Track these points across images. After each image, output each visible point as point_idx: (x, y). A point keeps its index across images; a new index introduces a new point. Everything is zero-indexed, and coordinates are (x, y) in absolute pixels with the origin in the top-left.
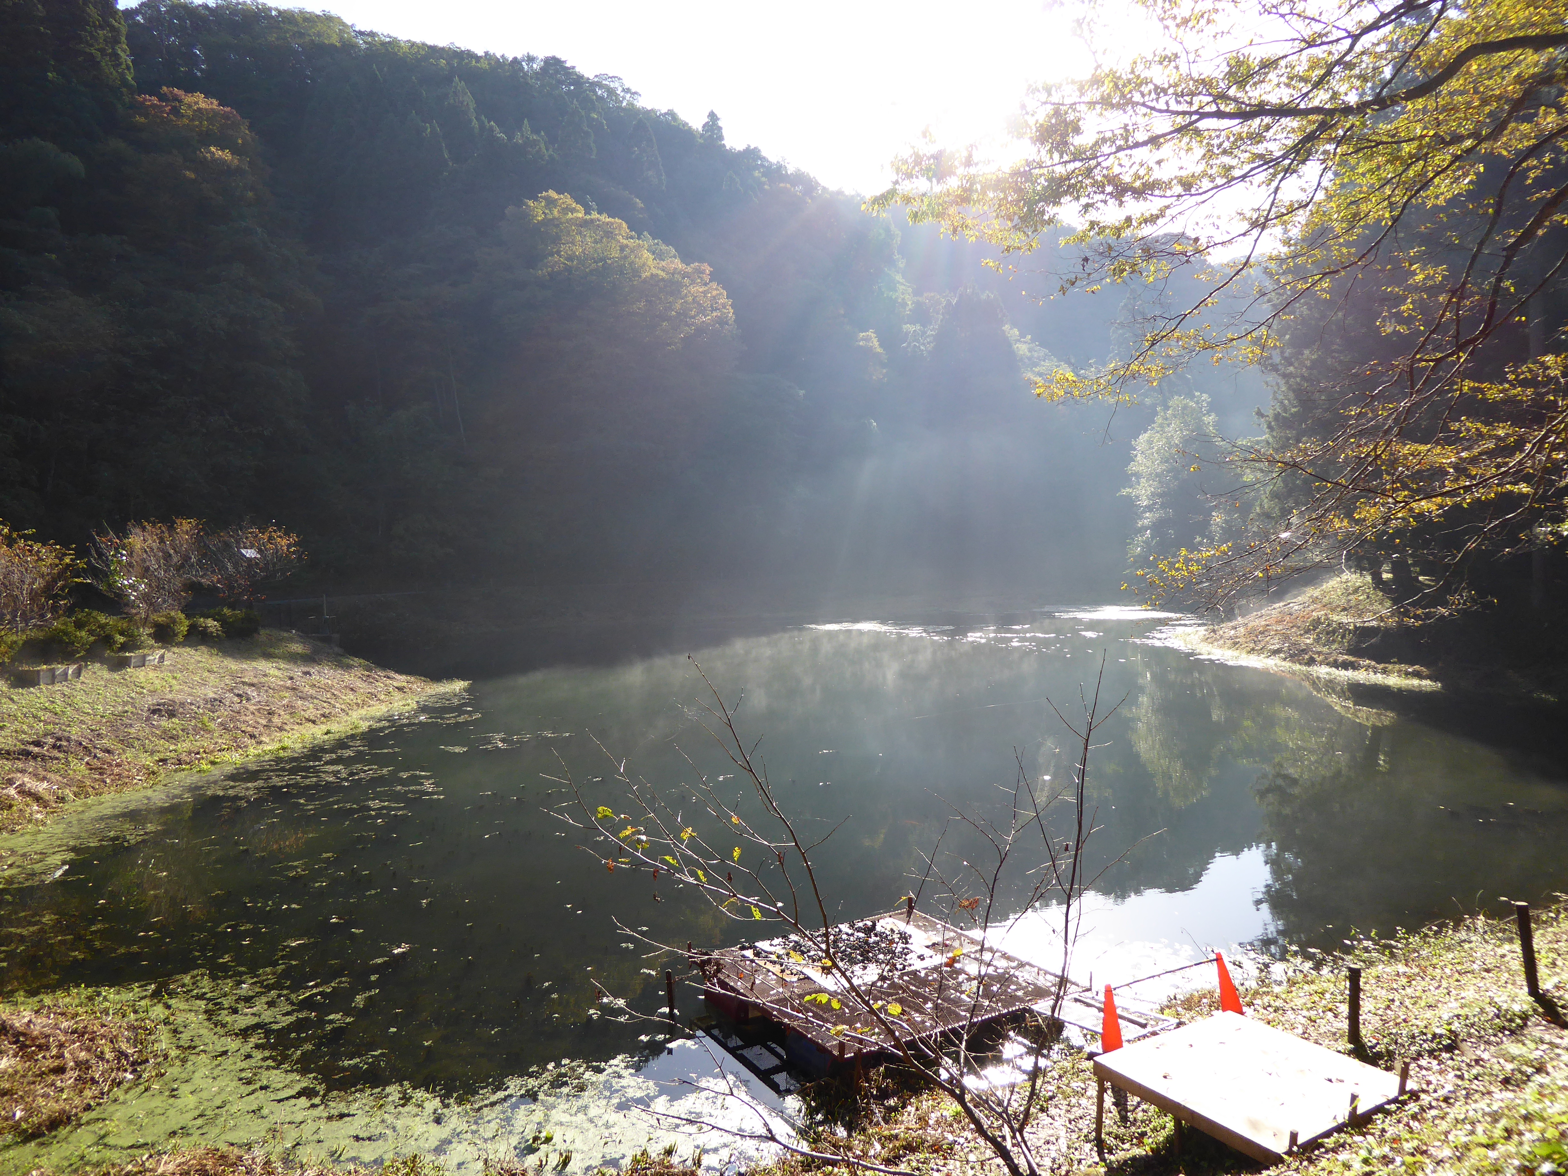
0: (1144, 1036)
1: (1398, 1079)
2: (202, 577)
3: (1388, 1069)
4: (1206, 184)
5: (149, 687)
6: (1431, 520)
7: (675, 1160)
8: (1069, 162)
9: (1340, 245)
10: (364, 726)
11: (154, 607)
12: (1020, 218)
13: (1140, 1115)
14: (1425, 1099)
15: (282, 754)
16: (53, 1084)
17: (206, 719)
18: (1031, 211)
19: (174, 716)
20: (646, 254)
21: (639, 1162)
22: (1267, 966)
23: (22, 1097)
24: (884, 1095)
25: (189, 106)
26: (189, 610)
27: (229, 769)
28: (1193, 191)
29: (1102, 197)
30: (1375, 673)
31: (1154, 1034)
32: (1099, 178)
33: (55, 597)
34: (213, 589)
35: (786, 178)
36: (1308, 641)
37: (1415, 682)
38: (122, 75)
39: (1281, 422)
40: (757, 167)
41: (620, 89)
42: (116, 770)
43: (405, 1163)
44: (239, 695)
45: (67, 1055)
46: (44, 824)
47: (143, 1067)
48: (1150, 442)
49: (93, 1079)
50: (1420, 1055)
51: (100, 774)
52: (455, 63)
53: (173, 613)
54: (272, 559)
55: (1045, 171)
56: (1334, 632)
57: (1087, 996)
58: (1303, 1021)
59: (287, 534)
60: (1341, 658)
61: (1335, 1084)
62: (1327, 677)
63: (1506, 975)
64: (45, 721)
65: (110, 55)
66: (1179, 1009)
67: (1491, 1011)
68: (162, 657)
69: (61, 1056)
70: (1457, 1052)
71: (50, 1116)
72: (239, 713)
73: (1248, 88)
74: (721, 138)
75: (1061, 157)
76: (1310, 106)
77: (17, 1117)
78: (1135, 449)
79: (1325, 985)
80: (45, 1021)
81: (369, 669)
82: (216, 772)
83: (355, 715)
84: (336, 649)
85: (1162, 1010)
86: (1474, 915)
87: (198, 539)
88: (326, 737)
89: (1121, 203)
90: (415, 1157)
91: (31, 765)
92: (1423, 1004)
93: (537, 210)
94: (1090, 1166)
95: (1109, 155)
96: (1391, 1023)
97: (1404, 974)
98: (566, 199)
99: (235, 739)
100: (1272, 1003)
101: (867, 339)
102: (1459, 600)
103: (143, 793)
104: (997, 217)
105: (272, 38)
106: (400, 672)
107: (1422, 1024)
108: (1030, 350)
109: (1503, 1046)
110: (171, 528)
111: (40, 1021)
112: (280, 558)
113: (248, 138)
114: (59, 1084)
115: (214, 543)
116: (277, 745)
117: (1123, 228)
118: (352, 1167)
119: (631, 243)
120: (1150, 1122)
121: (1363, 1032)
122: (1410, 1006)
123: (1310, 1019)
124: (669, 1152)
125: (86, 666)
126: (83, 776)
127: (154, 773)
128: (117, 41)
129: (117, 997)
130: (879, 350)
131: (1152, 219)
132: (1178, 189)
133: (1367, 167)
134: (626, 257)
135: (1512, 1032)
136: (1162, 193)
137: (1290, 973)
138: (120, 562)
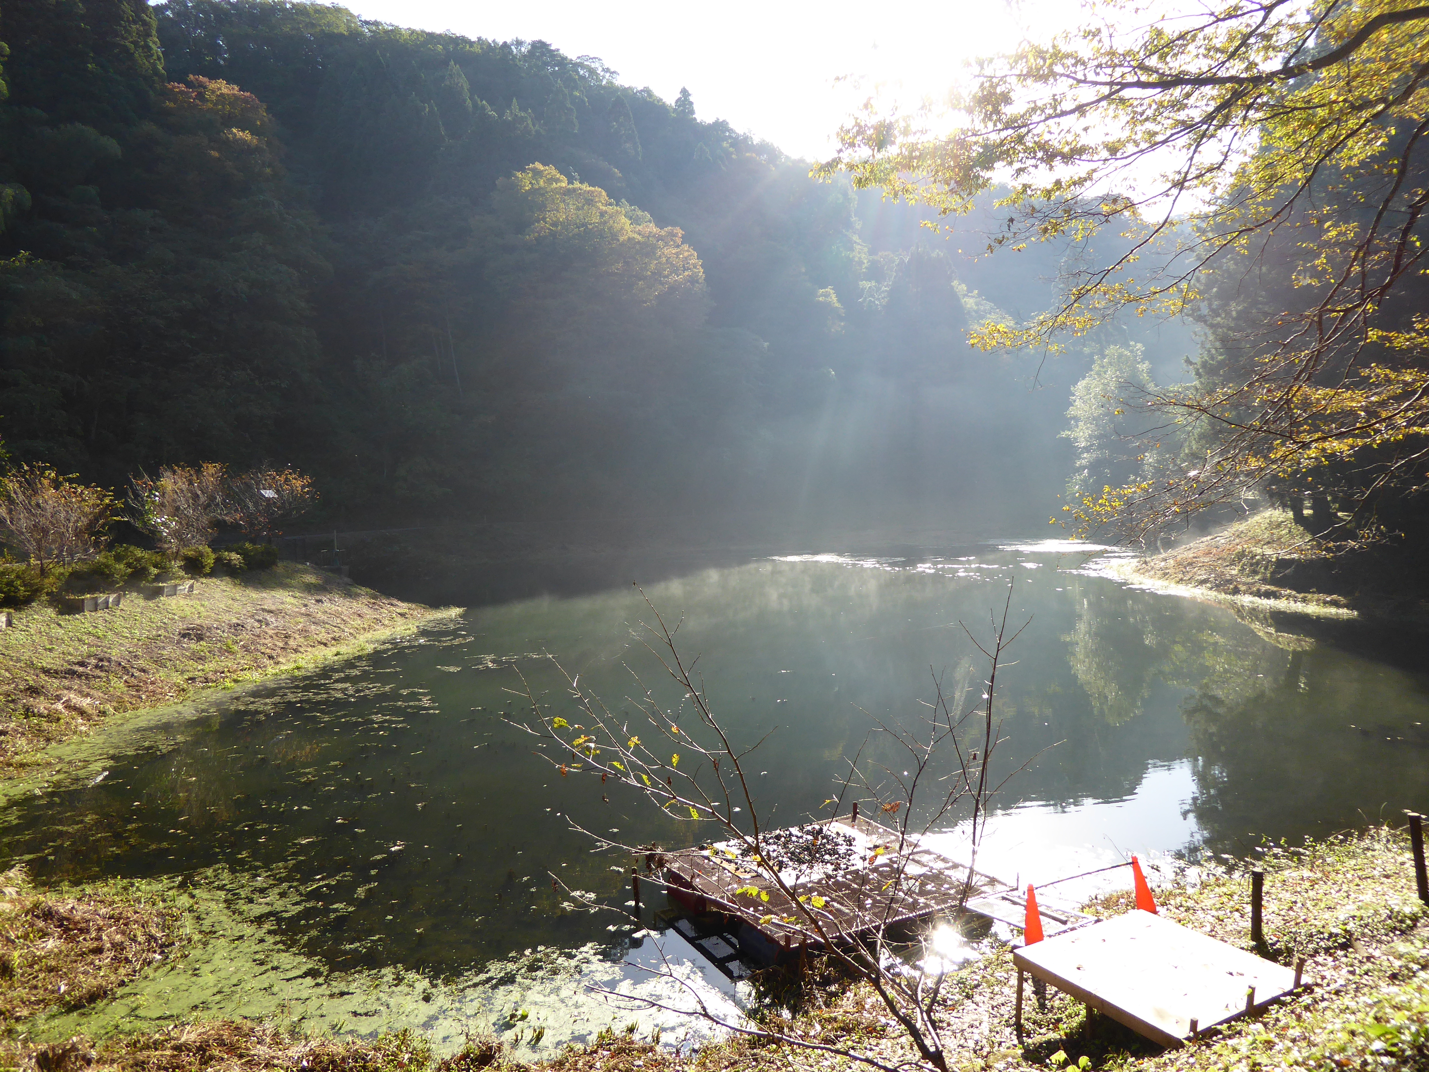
0: (1065, 932)
1: (1294, 973)
2: (226, 515)
3: (1287, 964)
4: (1131, 148)
5: (180, 613)
6: (1342, 459)
7: (636, 1037)
8: (1003, 130)
9: (1259, 204)
10: (370, 648)
11: (183, 541)
12: (956, 182)
13: (1057, 1003)
14: (1319, 992)
15: (296, 673)
16: (92, 963)
17: (230, 642)
18: (967, 176)
19: (202, 639)
20: (623, 219)
21: (604, 1038)
22: (1183, 870)
23: (65, 973)
24: (826, 981)
25: (213, 92)
26: (215, 545)
27: (250, 687)
28: (1119, 155)
29: (1033, 162)
30: (1295, 602)
31: (1072, 929)
32: (1031, 145)
33: (98, 534)
34: (236, 526)
35: (752, 148)
36: (1234, 572)
37: (1333, 610)
38: (154, 65)
39: (1208, 369)
40: (725, 139)
41: (600, 69)
42: (151, 688)
43: (396, 1036)
44: (259, 621)
45: (104, 938)
46: (88, 735)
47: (170, 949)
48: (1088, 388)
49: (126, 959)
50: (1316, 952)
51: (137, 691)
52: (451, 48)
53: (200, 548)
54: (288, 499)
55: (980, 139)
56: (1258, 563)
57: (1014, 895)
58: (1212, 920)
59: (301, 476)
60: (1264, 588)
61: (1236, 977)
62: (1250, 605)
63: (1404, 881)
64: (88, 644)
65: (143, 47)
66: (1099, 908)
67: (1384, 913)
68: (191, 587)
69: (99, 939)
70: (1351, 950)
71: (89, 991)
72: (259, 636)
73: (1168, 59)
74: (692, 112)
75: (995, 125)
76: (1228, 75)
77: (62, 991)
78: (1074, 395)
79: (1234, 887)
80: (86, 907)
81: (375, 597)
82: (238, 689)
83: (362, 638)
84: (347, 580)
85: (1083, 909)
86: (1378, 825)
87: (223, 481)
88: (336, 658)
89: (1051, 168)
90: (406, 1031)
91: (76, 683)
92: (1323, 905)
93: (525, 181)
94: (1008, 1048)
95: (1038, 123)
96: (1293, 923)
97: (1308, 878)
98: (551, 171)
99: (255, 660)
100: (1184, 903)
101: (826, 295)
102: (1367, 534)
103: (174, 708)
104: (935, 181)
105: (287, 29)
106: (402, 600)
107: (1319, 924)
108: (977, 304)
109: (1392, 944)
110: (199, 472)
111: (82, 907)
112: (295, 498)
113: (266, 119)
114: (97, 962)
115: (237, 484)
116: (292, 665)
117: (1053, 190)
118: (349, 1039)
119: (610, 209)
120: (1066, 1009)
121: (1265, 929)
122: (1311, 908)
123: (1218, 919)
124: (631, 1030)
125: (125, 595)
126: (122, 693)
127: (183, 690)
128: (149, 35)
129: (148, 888)
130: (837, 305)
131: (1080, 182)
132: (1105, 154)
133: (1284, 131)
134: (605, 223)
135: (1403, 932)
136: (1089, 158)
137: (1204, 877)
138: (153, 502)
